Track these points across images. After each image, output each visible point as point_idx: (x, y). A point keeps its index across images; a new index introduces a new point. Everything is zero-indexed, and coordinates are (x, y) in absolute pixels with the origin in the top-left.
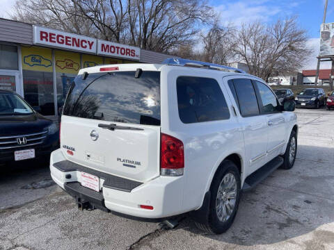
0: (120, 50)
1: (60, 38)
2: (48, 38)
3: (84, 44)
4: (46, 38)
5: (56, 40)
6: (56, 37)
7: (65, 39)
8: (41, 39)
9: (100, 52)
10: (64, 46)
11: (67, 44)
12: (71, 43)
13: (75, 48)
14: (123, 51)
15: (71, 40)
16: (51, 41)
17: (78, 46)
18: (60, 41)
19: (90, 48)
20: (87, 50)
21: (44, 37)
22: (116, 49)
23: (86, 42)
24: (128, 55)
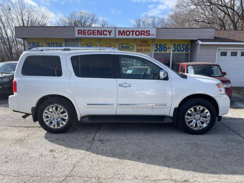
0: (134, 33)
1: (89, 32)
2: (82, 33)
3: (105, 33)
4: (81, 33)
5: (87, 33)
6: (87, 32)
7: (92, 32)
8: (79, 34)
9: (117, 36)
10: (92, 36)
11: (93, 34)
12: (96, 34)
13: (99, 36)
14: (137, 33)
15: (96, 32)
16: (84, 34)
17: (101, 34)
18: (89, 33)
19: (110, 35)
20: (108, 36)
21: (80, 33)
22: (131, 33)
23: (106, 31)
24: (143, 35)
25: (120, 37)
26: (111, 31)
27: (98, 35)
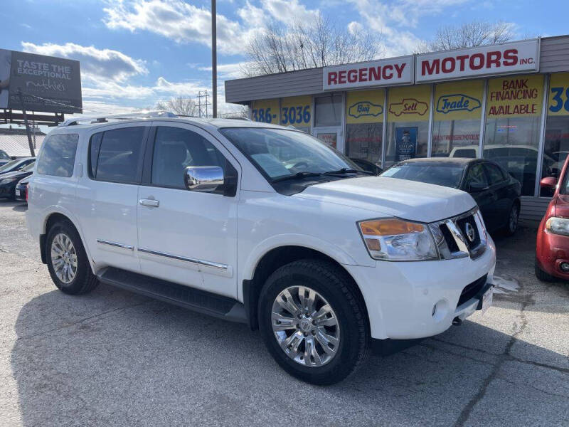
0: (467, 62)
1: (352, 74)
2: (337, 79)
3: (388, 72)
4: (334, 80)
5: (346, 79)
6: (346, 75)
7: (358, 74)
8: (329, 83)
9: (420, 78)
10: (358, 84)
11: (361, 80)
12: (367, 77)
13: (374, 82)
14: (477, 62)
15: (368, 72)
16: (340, 82)
17: (378, 78)
18: (352, 78)
19: (400, 76)
20: (395, 80)
21: (332, 80)
22: (458, 63)
23: (391, 67)
24: (493, 65)
25: (427, 77)
26: (404, 65)
27: (370, 79)
